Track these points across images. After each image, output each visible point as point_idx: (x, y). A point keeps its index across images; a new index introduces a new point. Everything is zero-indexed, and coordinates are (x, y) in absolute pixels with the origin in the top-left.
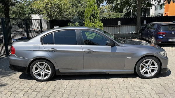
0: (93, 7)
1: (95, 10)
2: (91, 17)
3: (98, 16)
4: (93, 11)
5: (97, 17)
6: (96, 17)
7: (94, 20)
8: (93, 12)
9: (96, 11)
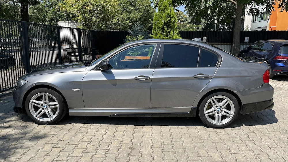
0: (168, 11)
1: (171, 16)
2: (165, 27)
3: (176, 27)
4: (167, 17)
5: (174, 28)
6: (171, 27)
7: (169, 32)
8: (168, 20)
9: (173, 17)
